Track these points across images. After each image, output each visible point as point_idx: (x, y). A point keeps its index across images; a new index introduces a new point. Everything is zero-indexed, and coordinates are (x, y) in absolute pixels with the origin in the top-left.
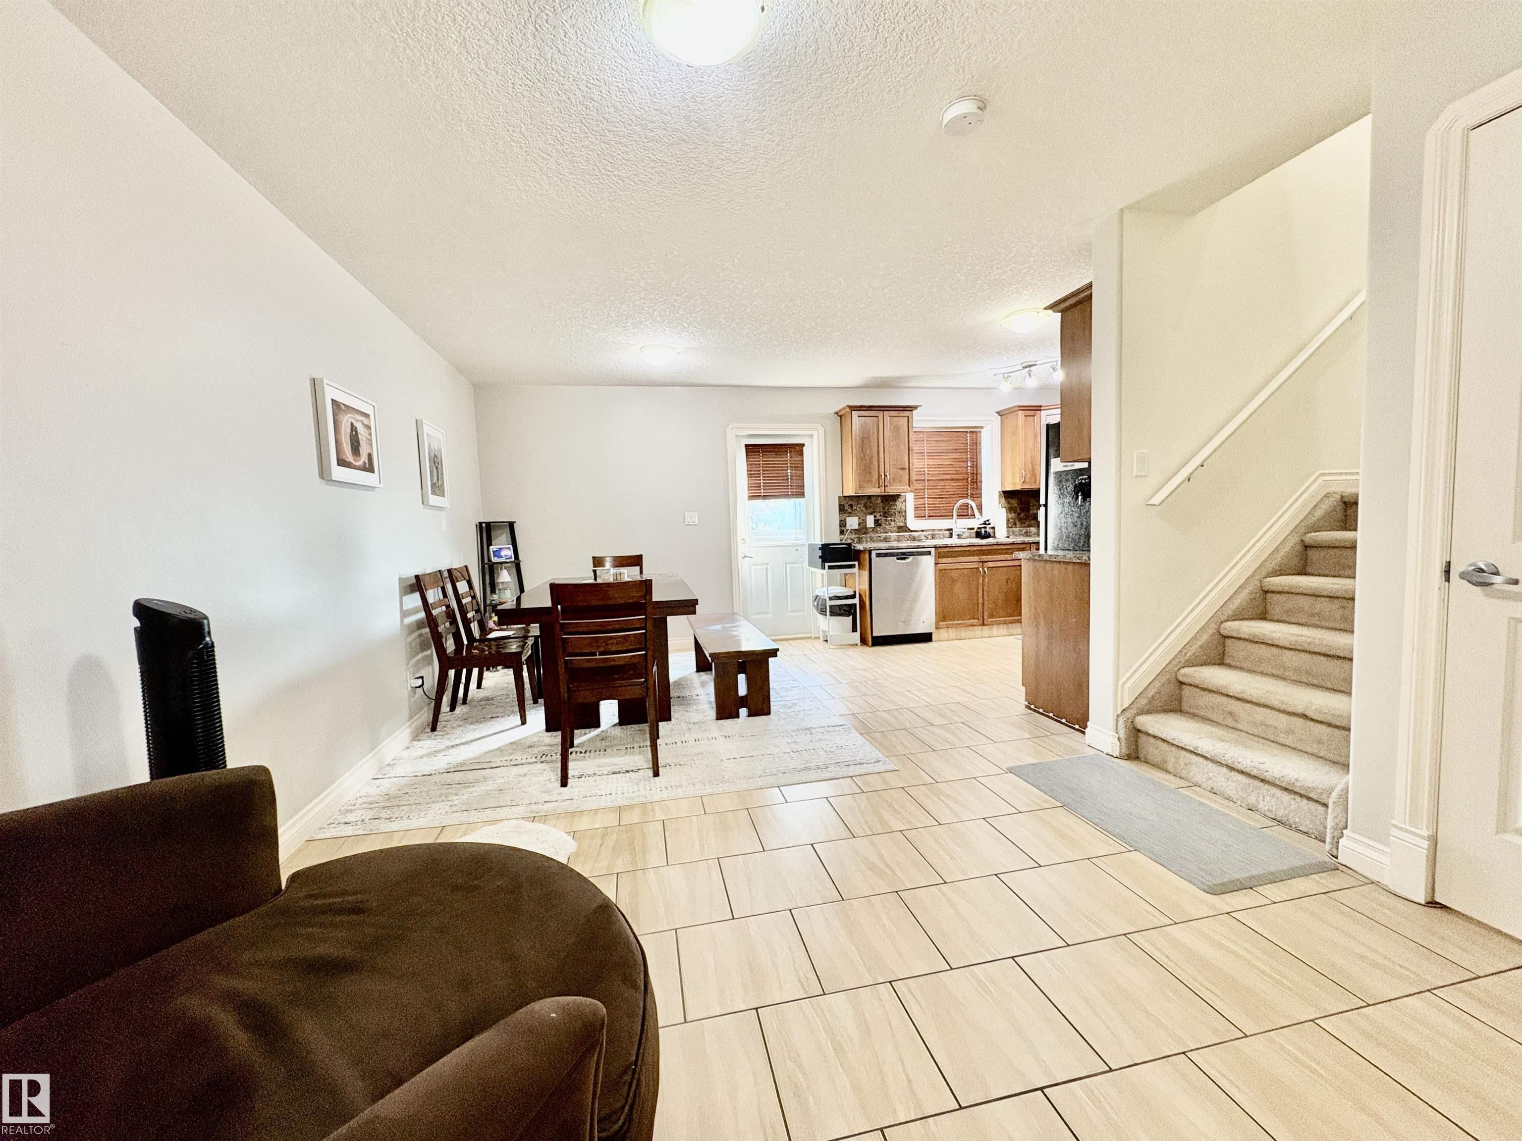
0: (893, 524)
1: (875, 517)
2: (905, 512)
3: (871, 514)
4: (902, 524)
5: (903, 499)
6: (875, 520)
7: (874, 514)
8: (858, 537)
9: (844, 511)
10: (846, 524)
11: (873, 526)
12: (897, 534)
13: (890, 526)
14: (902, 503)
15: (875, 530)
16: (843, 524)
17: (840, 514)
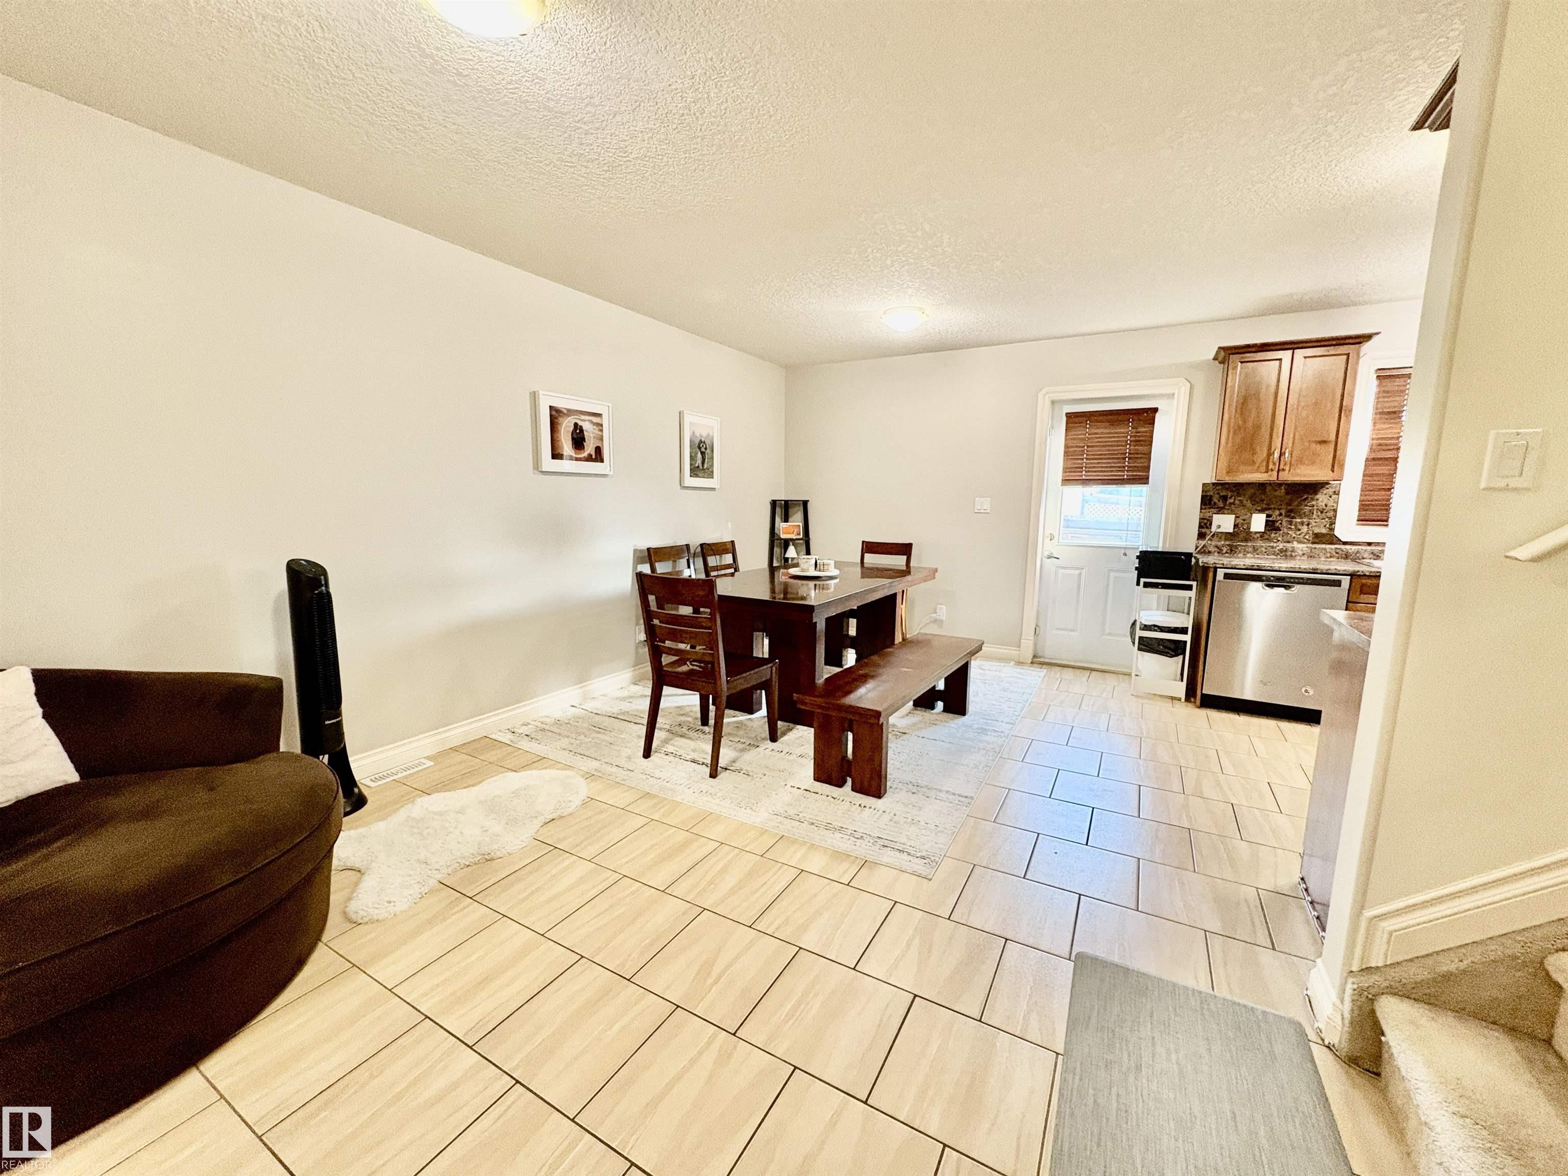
0: (1305, 529)
1: (1268, 516)
2: (1335, 511)
3: (1261, 511)
4: (1324, 531)
5: (1331, 491)
6: (1267, 521)
7: (1267, 512)
8: (1229, 545)
9: (1210, 504)
10: (1211, 524)
11: (1263, 530)
12: (1311, 545)
13: (1298, 533)
14: (1330, 497)
15: (1266, 536)
16: (1206, 524)
17: (1201, 509)
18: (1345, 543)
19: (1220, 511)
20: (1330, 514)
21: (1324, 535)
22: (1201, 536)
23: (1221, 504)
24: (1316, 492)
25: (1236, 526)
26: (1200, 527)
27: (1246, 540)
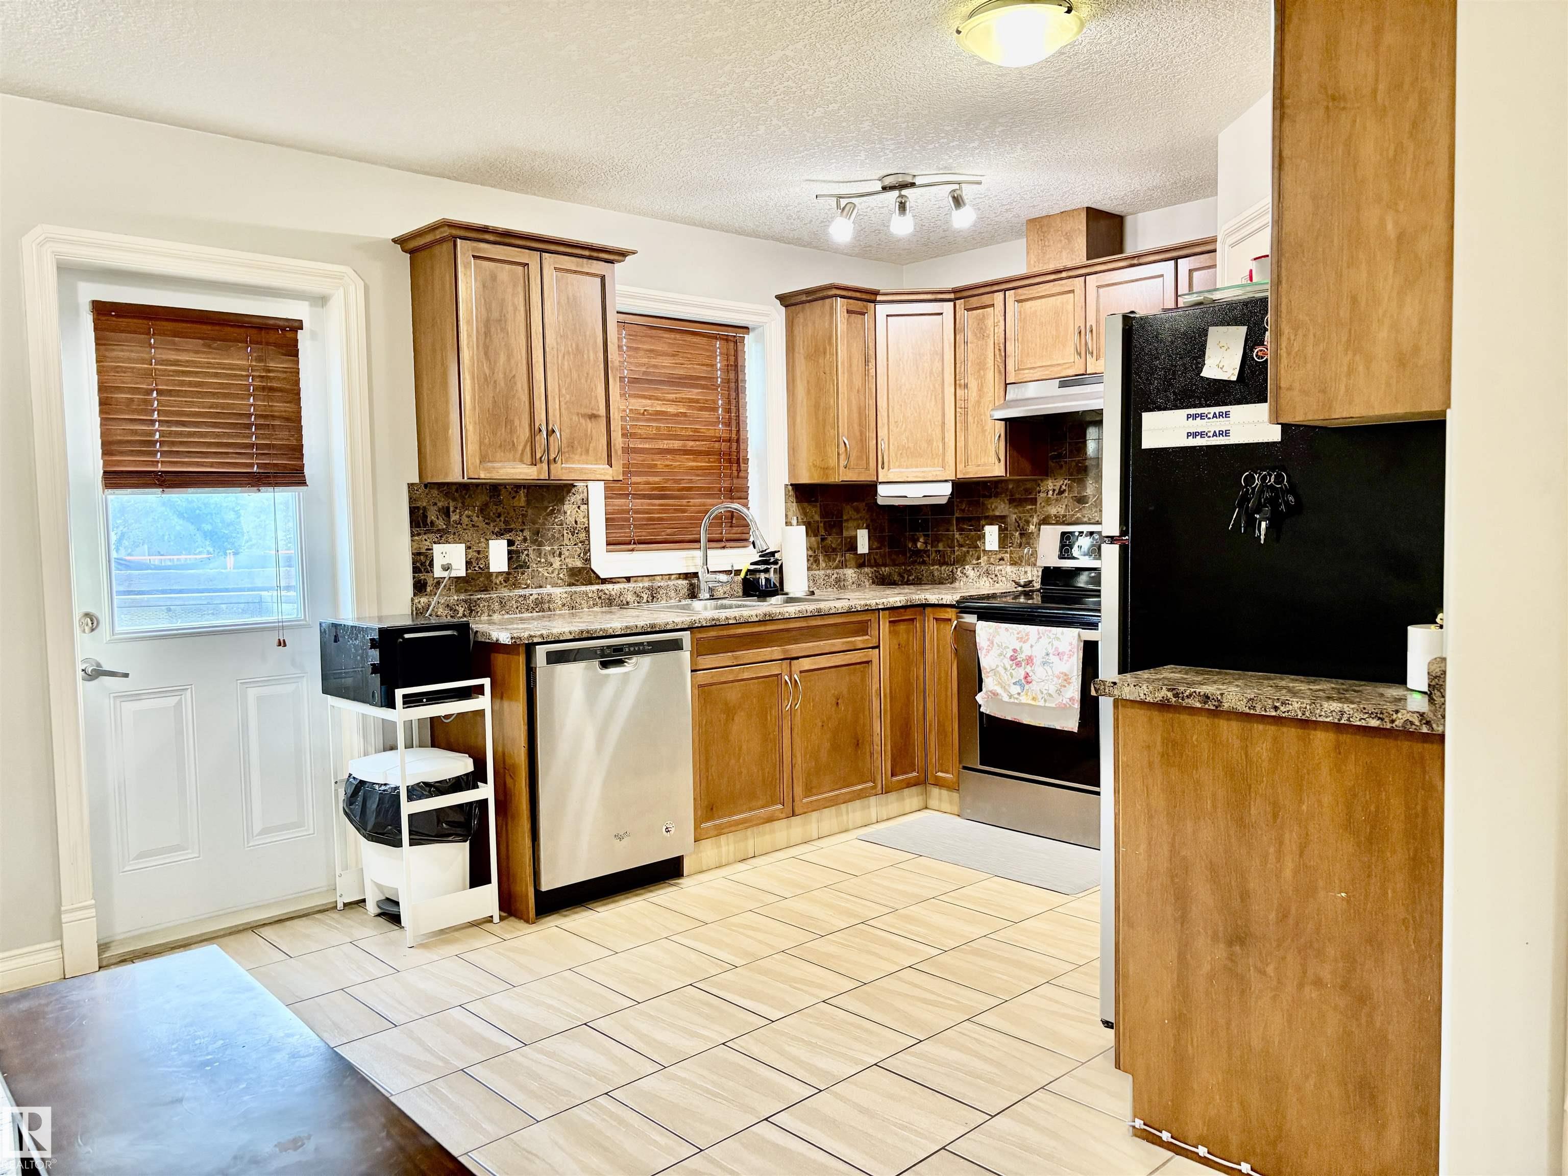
0: (557, 563)
1: (510, 543)
2: (587, 530)
3: (499, 535)
4: (579, 564)
5: (578, 498)
6: (509, 552)
7: (507, 536)
8: (465, 601)
9: (425, 525)
10: (431, 564)
11: (506, 570)
12: (569, 589)
13: (550, 569)
14: (579, 507)
15: (512, 580)
16: (423, 564)
17: (412, 535)
18: (604, 581)
19: (443, 536)
20: (583, 536)
21: (580, 570)
22: (420, 587)
23: (441, 524)
24: (562, 501)
25: (468, 563)
26: (416, 570)
27: (485, 589)
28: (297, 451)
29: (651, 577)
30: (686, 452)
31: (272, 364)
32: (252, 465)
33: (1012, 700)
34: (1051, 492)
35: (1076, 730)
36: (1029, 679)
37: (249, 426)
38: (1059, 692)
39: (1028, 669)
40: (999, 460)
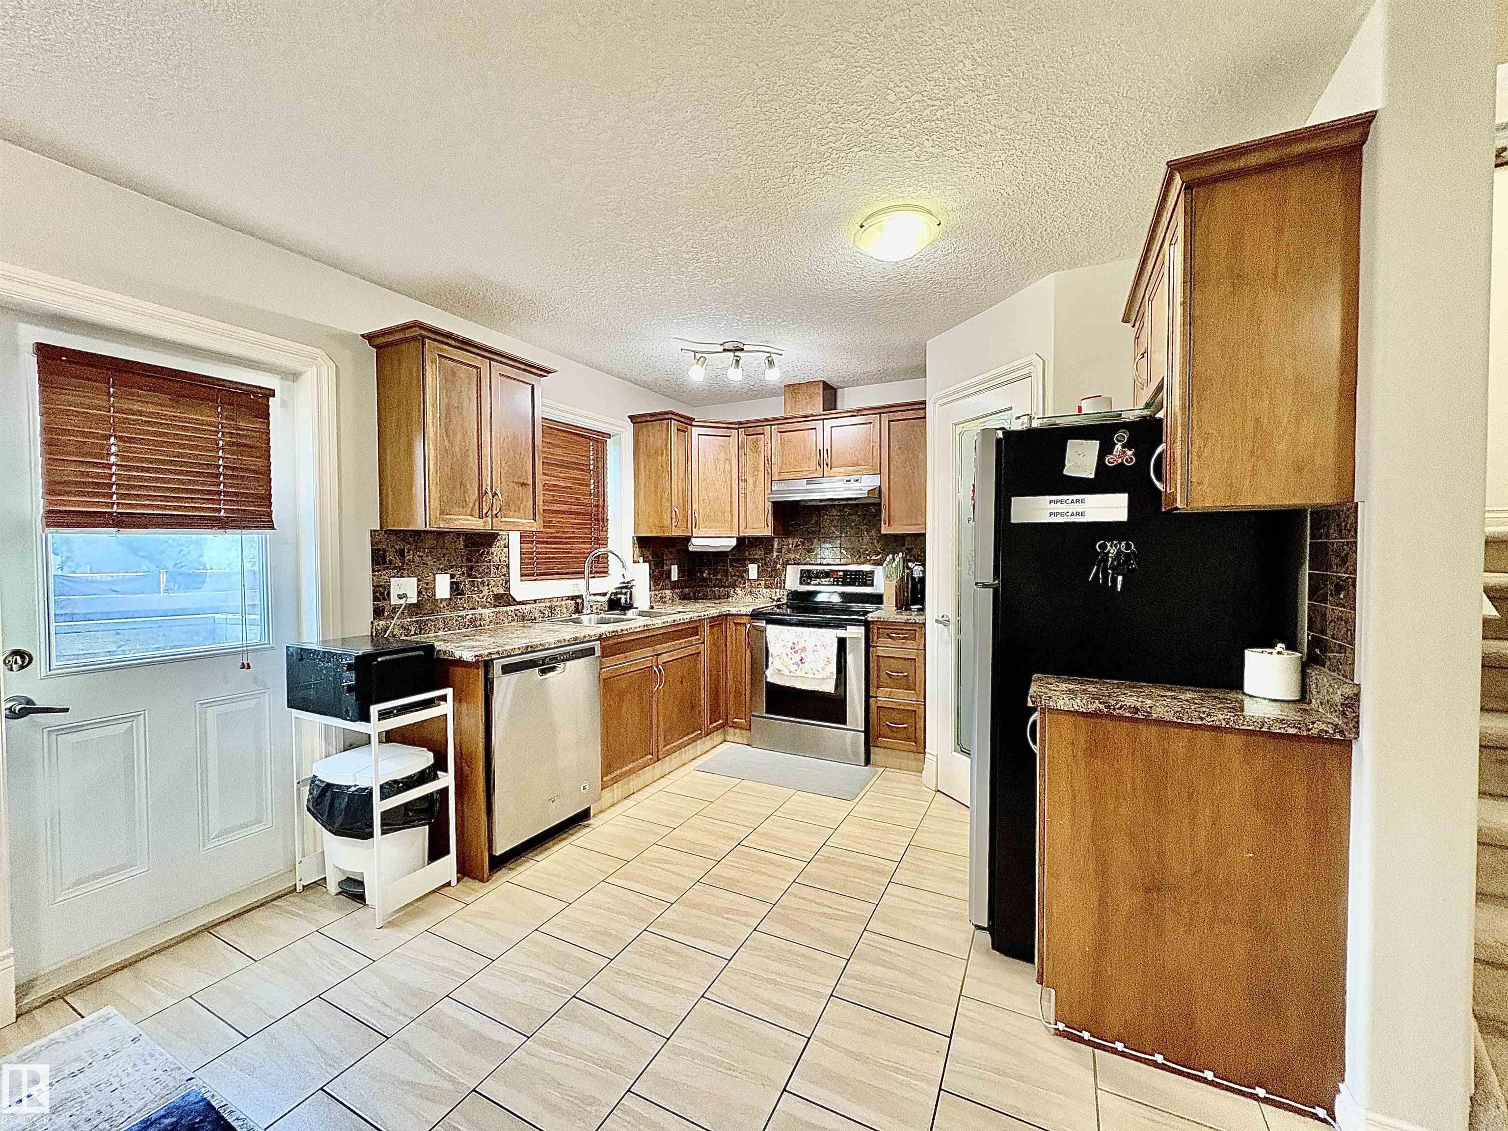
0: (486, 591)
1: (452, 576)
2: (508, 566)
3: (444, 571)
4: (501, 591)
5: (502, 543)
6: (452, 583)
7: (450, 571)
8: (417, 622)
9: (385, 563)
10: (389, 594)
11: (448, 596)
12: (493, 609)
13: (481, 596)
14: (502, 550)
15: (453, 604)
16: (382, 594)
17: (374, 571)
18: (519, 603)
19: (400, 572)
20: (504, 570)
21: (502, 595)
22: (378, 613)
23: (398, 562)
24: (490, 546)
25: (420, 593)
26: (375, 599)
27: (433, 612)
28: (267, 499)
29: (551, 599)
30: (571, 513)
31: (242, 424)
32: (219, 510)
33: (792, 674)
34: (791, 546)
35: (833, 692)
36: (803, 661)
37: (217, 476)
38: (823, 669)
39: (803, 655)
40: (768, 526)
